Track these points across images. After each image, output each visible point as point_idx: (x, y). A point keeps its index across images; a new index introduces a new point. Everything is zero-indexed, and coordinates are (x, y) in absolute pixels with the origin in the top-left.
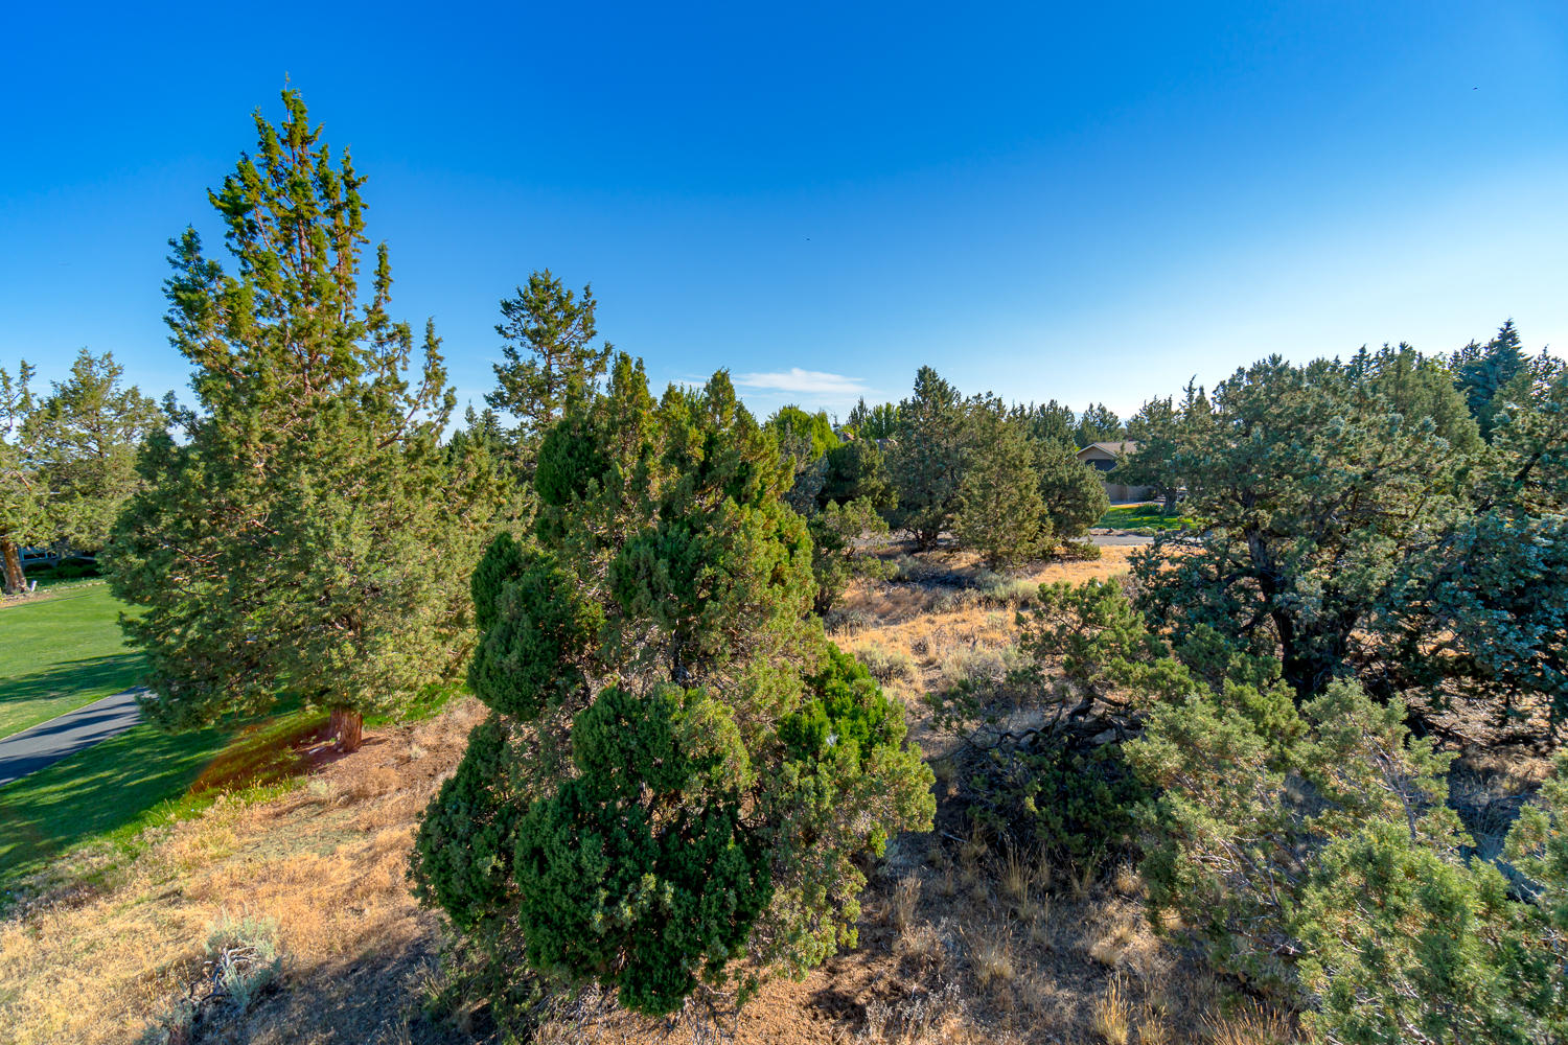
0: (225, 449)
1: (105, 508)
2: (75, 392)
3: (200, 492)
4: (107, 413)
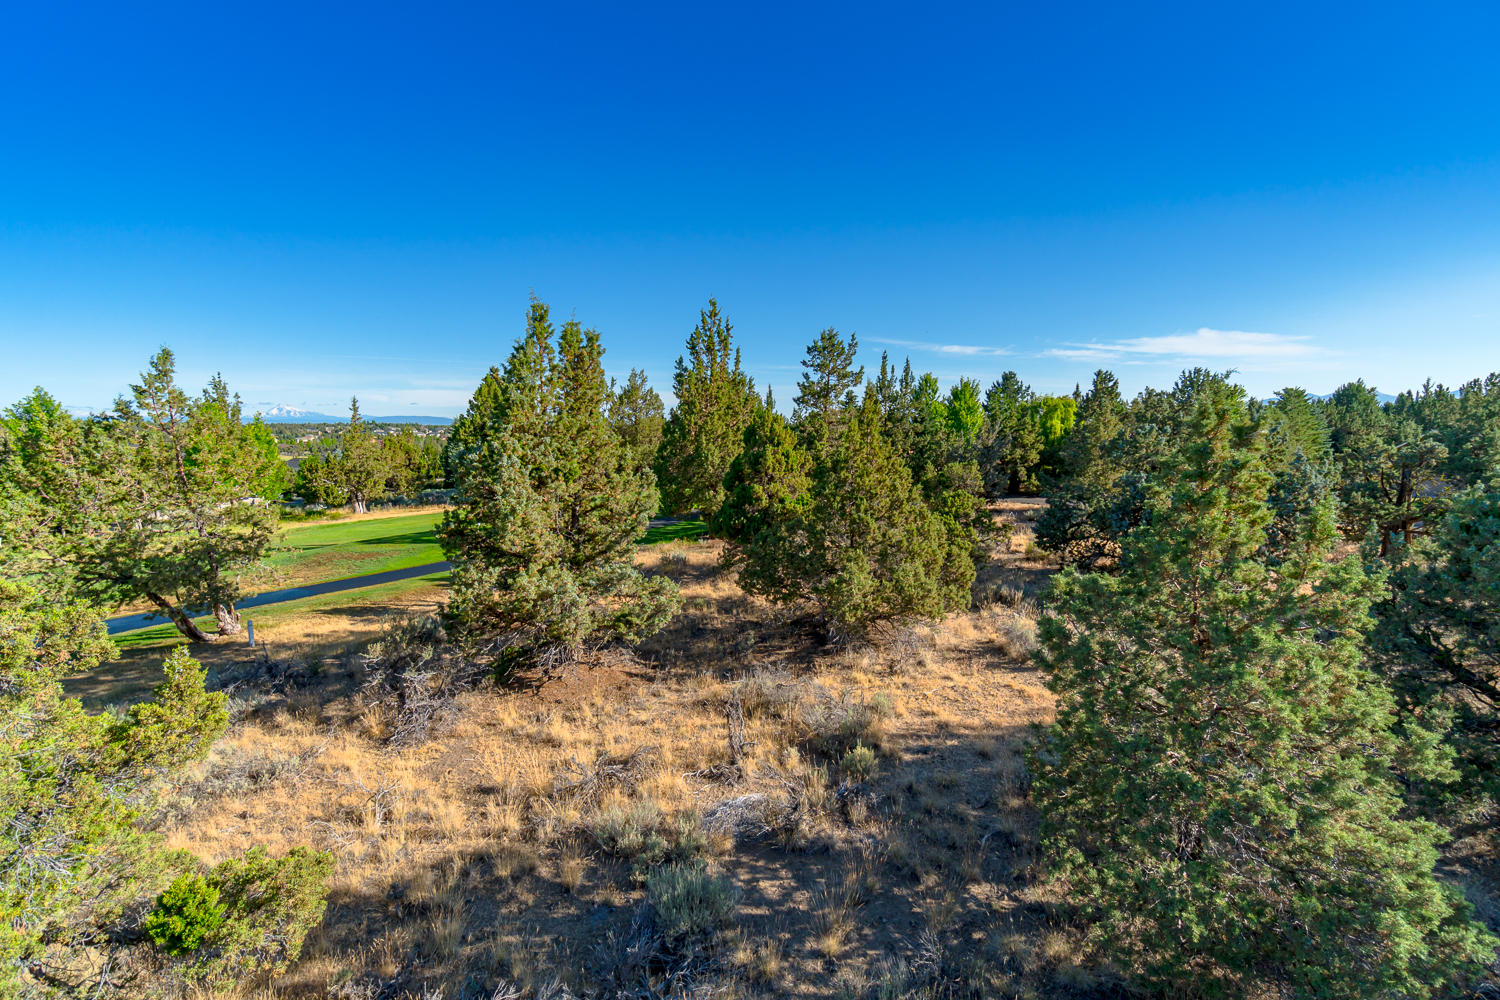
0: (684, 427)
1: (638, 451)
2: (629, 391)
3: (677, 441)
4: (640, 402)
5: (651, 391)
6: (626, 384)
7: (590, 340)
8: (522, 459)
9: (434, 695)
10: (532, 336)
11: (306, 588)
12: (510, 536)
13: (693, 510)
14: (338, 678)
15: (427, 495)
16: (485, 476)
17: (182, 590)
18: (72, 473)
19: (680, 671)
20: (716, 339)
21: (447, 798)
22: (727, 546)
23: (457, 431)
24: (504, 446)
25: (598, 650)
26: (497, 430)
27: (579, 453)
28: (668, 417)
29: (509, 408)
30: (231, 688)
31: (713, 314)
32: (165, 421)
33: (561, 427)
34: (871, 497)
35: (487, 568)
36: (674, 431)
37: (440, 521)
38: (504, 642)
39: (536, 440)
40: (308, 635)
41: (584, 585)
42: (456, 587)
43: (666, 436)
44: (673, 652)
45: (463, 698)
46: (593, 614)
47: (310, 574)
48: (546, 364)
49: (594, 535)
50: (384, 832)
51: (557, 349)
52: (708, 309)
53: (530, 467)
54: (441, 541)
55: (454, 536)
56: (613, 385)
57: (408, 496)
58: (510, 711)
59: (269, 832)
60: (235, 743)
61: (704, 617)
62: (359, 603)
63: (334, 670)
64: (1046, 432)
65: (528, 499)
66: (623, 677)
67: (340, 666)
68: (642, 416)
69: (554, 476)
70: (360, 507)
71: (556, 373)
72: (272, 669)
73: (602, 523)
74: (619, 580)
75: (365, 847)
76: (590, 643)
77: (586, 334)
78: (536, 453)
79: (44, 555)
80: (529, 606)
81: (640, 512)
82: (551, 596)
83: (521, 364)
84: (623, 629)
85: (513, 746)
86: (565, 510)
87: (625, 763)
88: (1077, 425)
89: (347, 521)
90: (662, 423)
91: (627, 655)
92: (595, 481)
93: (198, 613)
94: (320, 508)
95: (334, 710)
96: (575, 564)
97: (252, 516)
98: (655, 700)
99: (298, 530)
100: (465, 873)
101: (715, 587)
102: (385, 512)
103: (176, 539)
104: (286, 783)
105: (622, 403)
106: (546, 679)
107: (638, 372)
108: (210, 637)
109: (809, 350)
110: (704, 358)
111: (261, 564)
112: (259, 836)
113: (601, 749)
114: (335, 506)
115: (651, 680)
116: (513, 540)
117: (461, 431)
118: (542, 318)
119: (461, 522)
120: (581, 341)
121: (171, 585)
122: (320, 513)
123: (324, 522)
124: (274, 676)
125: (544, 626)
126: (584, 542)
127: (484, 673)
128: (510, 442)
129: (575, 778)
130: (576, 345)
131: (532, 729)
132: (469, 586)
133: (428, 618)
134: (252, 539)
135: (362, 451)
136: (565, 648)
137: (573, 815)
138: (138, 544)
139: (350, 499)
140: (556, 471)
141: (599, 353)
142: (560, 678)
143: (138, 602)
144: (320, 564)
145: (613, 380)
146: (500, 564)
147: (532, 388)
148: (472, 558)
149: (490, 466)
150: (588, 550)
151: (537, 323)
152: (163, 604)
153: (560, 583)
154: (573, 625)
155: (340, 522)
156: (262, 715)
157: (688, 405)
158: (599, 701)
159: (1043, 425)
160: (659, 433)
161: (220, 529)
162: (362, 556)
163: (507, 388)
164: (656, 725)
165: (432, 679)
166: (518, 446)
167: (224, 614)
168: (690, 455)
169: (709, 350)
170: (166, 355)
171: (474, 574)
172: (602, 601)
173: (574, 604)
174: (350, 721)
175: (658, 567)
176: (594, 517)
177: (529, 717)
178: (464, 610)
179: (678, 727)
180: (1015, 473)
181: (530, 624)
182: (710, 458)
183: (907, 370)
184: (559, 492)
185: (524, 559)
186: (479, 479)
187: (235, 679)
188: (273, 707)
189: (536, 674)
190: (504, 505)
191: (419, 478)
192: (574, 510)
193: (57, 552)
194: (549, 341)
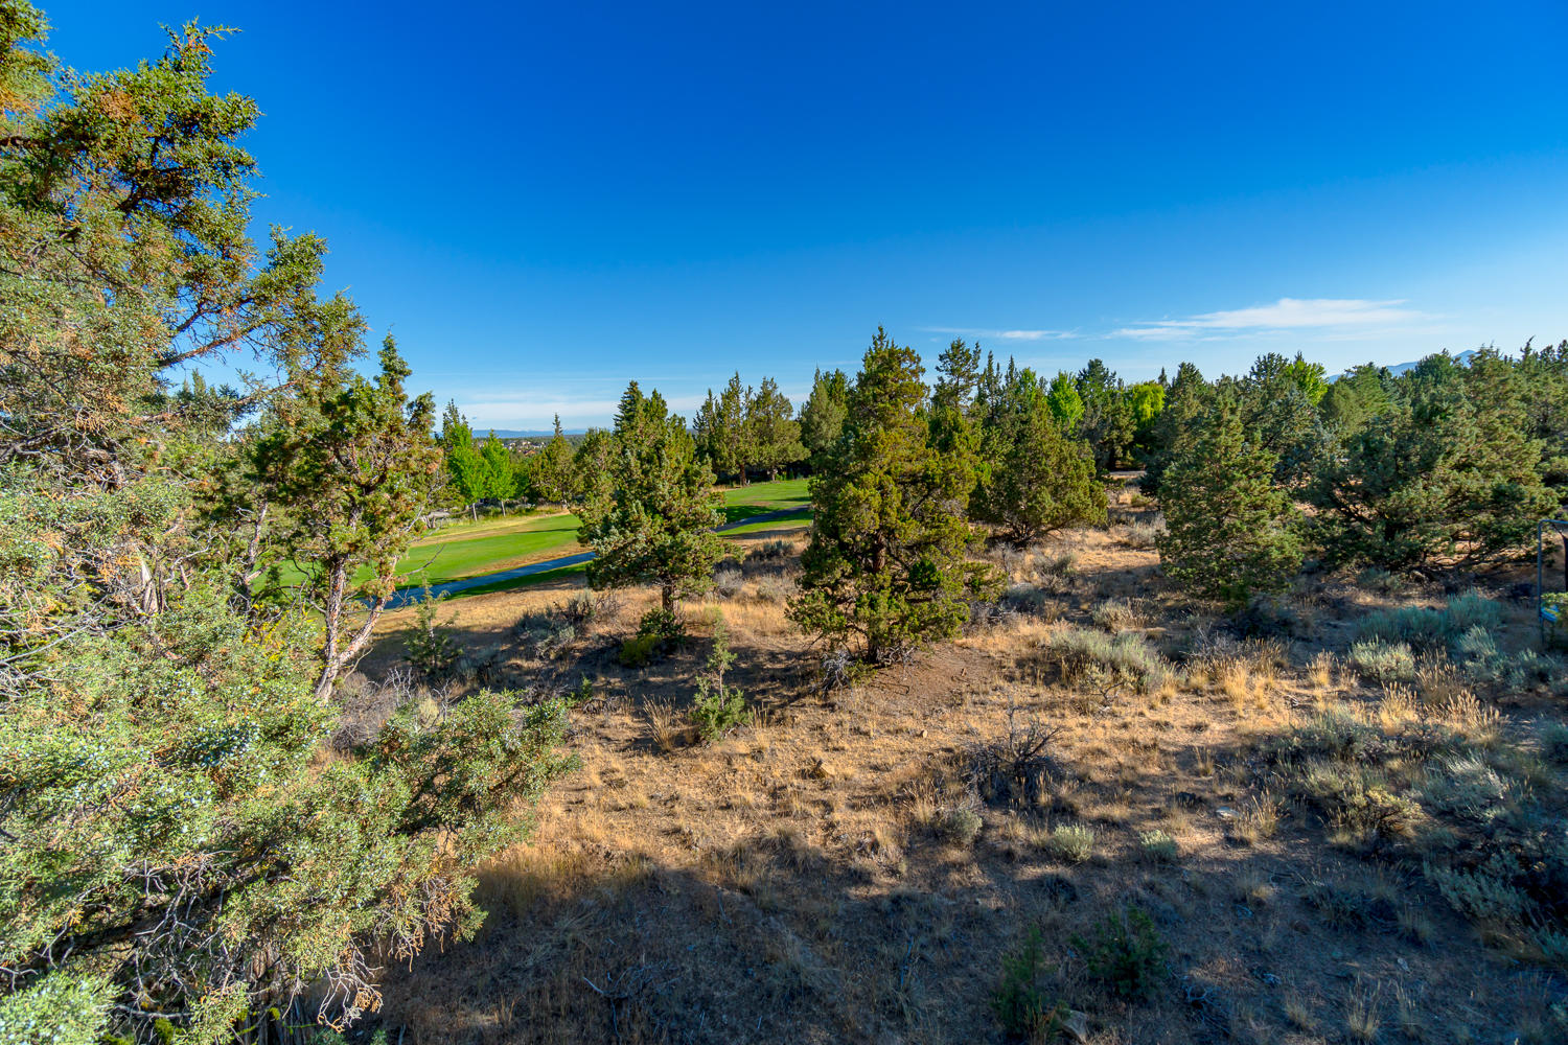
34: (1047, 456)
64: (1138, 415)
88: (1165, 408)
109: (941, 358)
135: (566, 458)
159: (1135, 409)
180: (1113, 451)
183: (1011, 366)
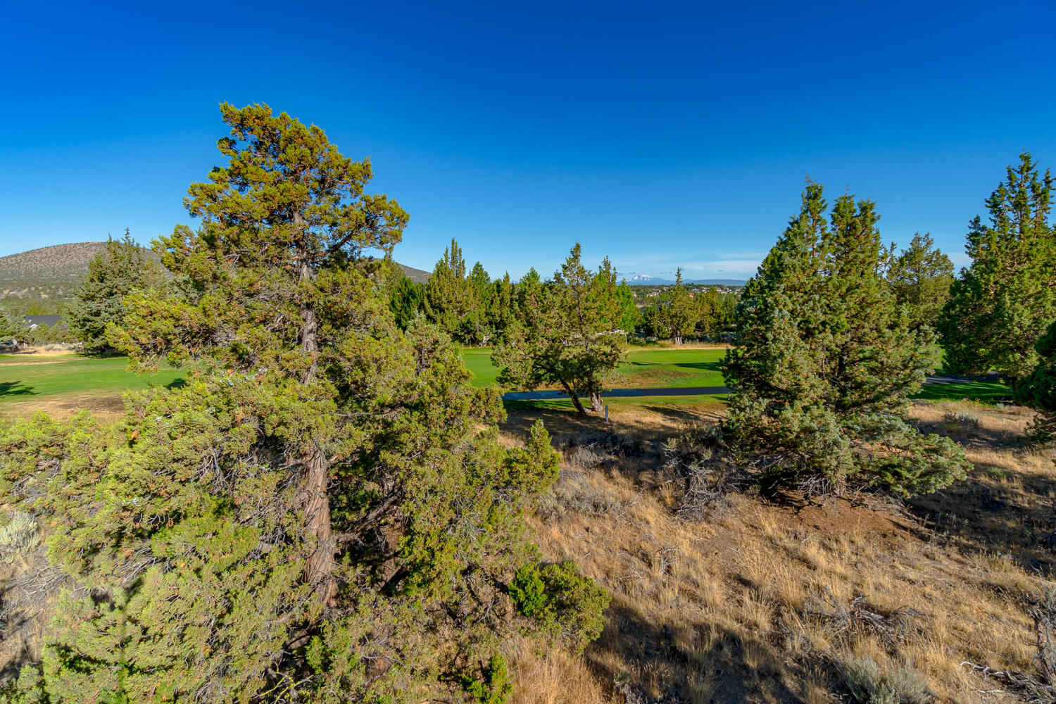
0: (980, 287)
1: (918, 309)
2: (911, 254)
3: (970, 300)
4: (924, 263)
5: (938, 252)
6: (907, 247)
7: (864, 209)
8: (792, 312)
9: (711, 488)
10: (806, 212)
11: (640, 390)
12: (777, 375)
13: (990, 371)
14: (651, 456)
15: (723, 336)
16: (759, 325)
17: (575, 381)
18: (535, 311)
19: (964, 541)
20: (1029, 194)
21: (712, 574)
22: (1040, 416)
23: (748, 289)
24: (776, 301)
25: (863, 491)
26: (771, 289)
27: (848, 309)
28: (958, 276)
29: (782, 271)
30: (592, 446)
31: (1025, 169)
32: (575, 283)
33: (830, 286)
35: (758, 398)
36: (966, 290)
37: (723, 356)
38: (770, 461)
39: (806, 297)
40: (637, 422)
41: (848, 427)
42: (732, 409)
43: (955, 295)
44: (954, 517)
45: (734, 497)
46: (857, 456)
47: (644, 381)
48: (818, 233)
49: (862, 384)
50: (664, 580)
51: (830, 220)
52: (1017, 164)
53: (799, 319)
54: (723, 370)
55: (733, 368)
56: (892, 249)
57: (710, 335)
58: (771, 521)
59: (598, 547)
60: (588, 481)
61: (1001, 490)
62: (670, 407)
63: (649, 449)
65: (796, 346)
66: (890, 526)
67: (653, 447)
68: (927, 276)
69: (821, 327)
70: (678, 341)
71: (827, 241)
72: (614, 439)
73: (870, 374)
74: (887, 431)
75: (652, 586)
76: (852, 482)
77: (860, 205)
78: (805, 308)
79: (522, 353)
80: (792, 436)
81: (915, 368)
82: (814, 431)
83: (795, 235)
84: (890, 478)
85: (771, 553)
86: (832, 358)
87: (886, 615)
89: (670, 349)
90: (951, 282)
91: (896, 506)
92: (864, 334)
93: (582, 396)
94: (654, 339)
95: (646, 477)
96: (841, 407)
97: (611, 341)
98: (927, 561)
99: (640, 352)
100: (719, 646)
101: (1021, 459)
102: (694, 345)
103: (575, 351)
104: (611, 518)
105: (902, 265)
106: (806, 503)
107: (922, 235)
108: (587, 410)
110: (1011, 215)
111: (615, 370)
112: (593, 547)
113: (859, 589)
114: (663, 339)
115: (925, 539)
116: (780, 378)
117: (751, 290)
118: (816, 196)
119: (738, 359)
120: (855, 211)
121: (571, 377)
122: (654, 343)
123: (656, 348)
124: (614, 444)
125: (807, 456)
126: (851, 388)
127: (752, 483)
128: (783, 298)
129: (827, 609)
130: (849, 216)
131: (790, 544)
132: (742, 410)
133: (713, 428)
134: (611, 355)
135: (682, 303)
136: (826, 481)
137: (822, 643)
138: (558, 352)
139: (672, 334)
140: (824, 323)
141: (873, 220)
142: (820, 506)
143: (556, 384)
144: (649, 376)
145: (893, 245)
146: (769, 397)
147: (804, 254)
148: (746, 388)
149: (764, 317)
150: (852, 397)
151: (811, 201)
152: (567, 387)
153: (823, 422)
154: (834, 463)
155: (665, 349)
156: (605, 467)
157: (986, 265)
158: (860, 541)
160: (947, 293)
161: (596, 347)
162: (676, 374)
163: (781, 255)
164: (928, 590)
165: (711, 474)
166: (788, 301)
167: (595, 398)
168: (987, 315)
169: (1017, 206)
170: (578, 246)
171: (746, 401)
172: (867, 446)
173: (835, 443)
174: (654, 488)
175: (940, 424)
176: (862, 368)
177: (788, 532)
178: (737, 427)
179: (958, 603)
181: (793, 451)
182: (1016, 319)
184: (826, 342)
185: (791, 395)
186: (755, 327)
187: (595, 440)
188: (612, 463)
189: (798, 495)
190: (774, 349)
191: (719, 323)
192: (841, 360)
193: (527, 352)
194: (821, 215)
